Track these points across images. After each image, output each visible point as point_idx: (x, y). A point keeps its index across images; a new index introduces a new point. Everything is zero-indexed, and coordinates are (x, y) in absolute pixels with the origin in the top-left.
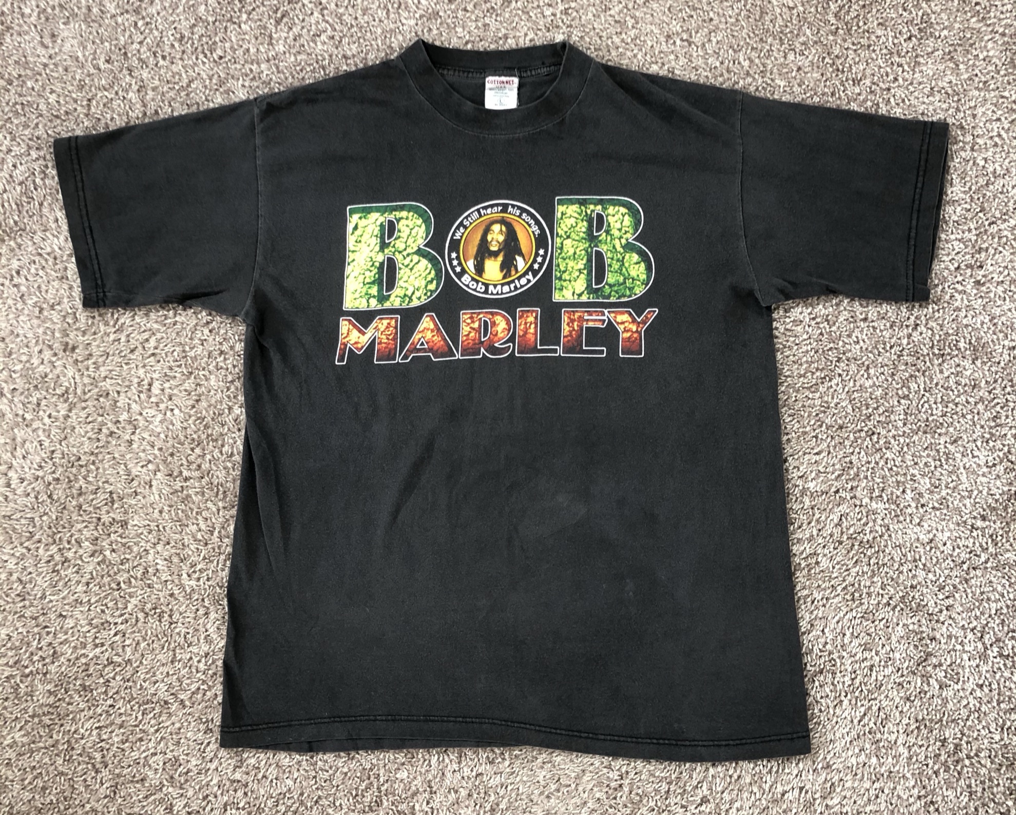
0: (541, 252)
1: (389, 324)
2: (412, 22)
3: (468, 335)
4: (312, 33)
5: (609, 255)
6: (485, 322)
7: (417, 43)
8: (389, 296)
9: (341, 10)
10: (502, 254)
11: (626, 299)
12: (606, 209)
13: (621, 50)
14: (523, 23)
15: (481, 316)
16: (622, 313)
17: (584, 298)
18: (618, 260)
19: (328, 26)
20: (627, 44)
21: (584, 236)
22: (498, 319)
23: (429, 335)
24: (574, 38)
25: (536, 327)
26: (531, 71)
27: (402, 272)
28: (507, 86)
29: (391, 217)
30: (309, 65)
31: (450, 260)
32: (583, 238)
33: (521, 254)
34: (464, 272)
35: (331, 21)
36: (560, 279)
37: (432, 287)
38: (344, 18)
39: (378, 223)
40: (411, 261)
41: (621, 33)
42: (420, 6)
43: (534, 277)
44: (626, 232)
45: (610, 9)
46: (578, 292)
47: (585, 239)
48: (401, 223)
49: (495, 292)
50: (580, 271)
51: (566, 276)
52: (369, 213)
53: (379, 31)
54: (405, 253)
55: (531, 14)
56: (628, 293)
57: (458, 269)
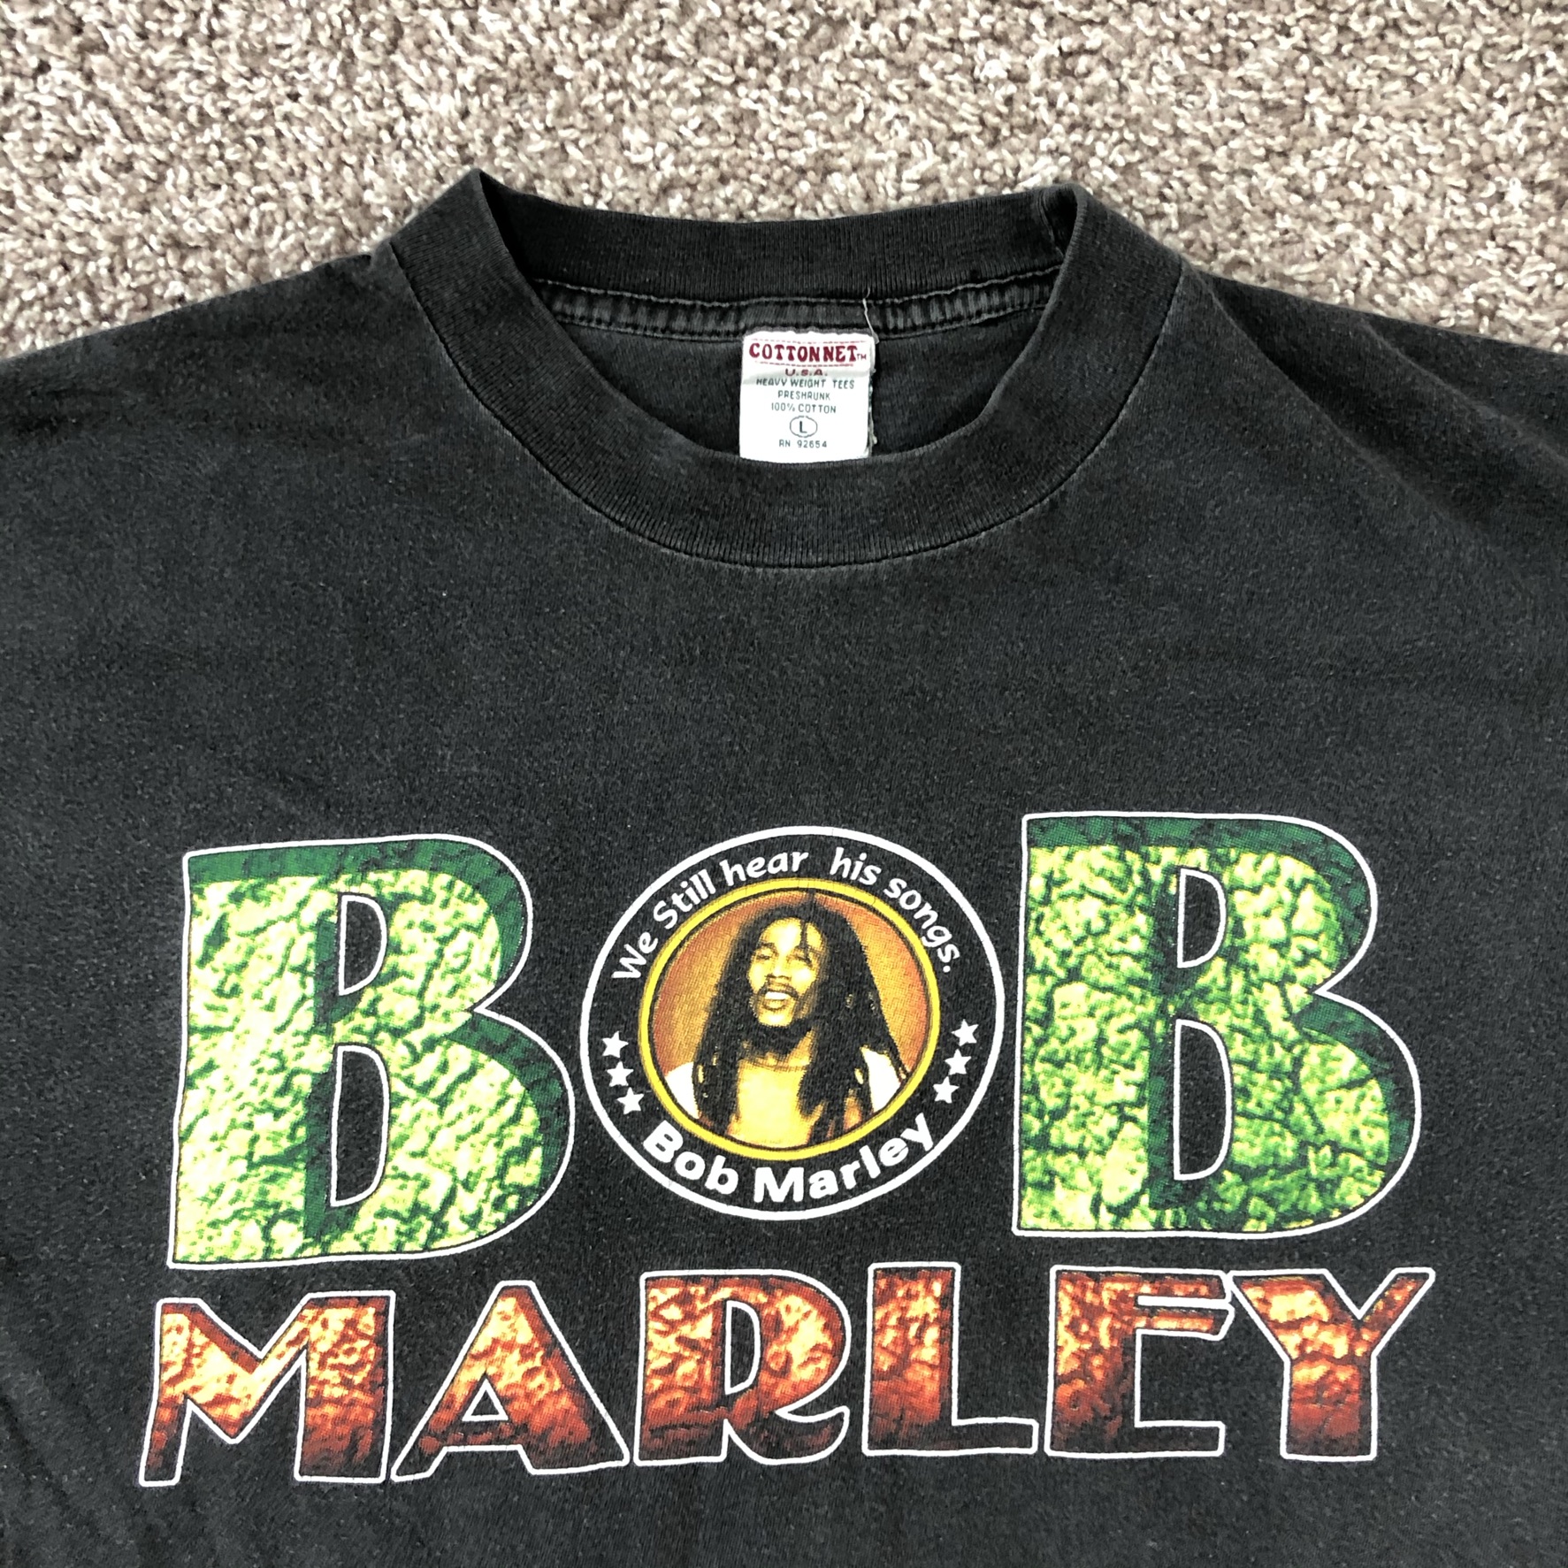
0: (966, 1033)
1: (351, 1324)
2: (448, 105)
3: (670, 1369)
4: (41, 147)
5: (1240, 1049)
6: (741, 1320)
7: (463, 186)
8: (353, 1211)
9: (163, 55)
10: (807, 1042)
11: (1308, 1229)
12: (1226, 862)
13: (1284, 222)
14: (891, 110)
15: (724, 1293)
16: (1293, 1286)
17: (1140, 1224)
18: (1276, 1072)
19: (105, 114)
20: (1310, 198)
21: (1138, 970)
22: (793, 1307)
23: (512, 1369)
24: (1099, 176)
25: (944, 1340)
26: (925, 305)
27: (404, 1113)
28: (829, 367)
29: (365, 890)
30: (36, 275)
31: (601, 1065)
32: (1131, 981)
33: (884, 1043)
34: (653, 1113)
35: (118, 98)
36: (1042, 1143)
37: (527, 1173)
38: (172, 85)
39: (310, 916)
40: (443, 1068)
41: (1284, 154)
42: (478, 39)
43: (937, 1136)
44: (1307, 957)
45: (1241, 56)
46: (1114, 1197)
47: (1141, 983)
48: (400, 918)
49: (778, 1196)
50: (1121, 1112)
51: (1063, 1133)
52: (273, 877)
53: (313, 138)
54: (417, 1037)
55: (925, 72)
56: (1315, 1202)
57: (631, 1102)
